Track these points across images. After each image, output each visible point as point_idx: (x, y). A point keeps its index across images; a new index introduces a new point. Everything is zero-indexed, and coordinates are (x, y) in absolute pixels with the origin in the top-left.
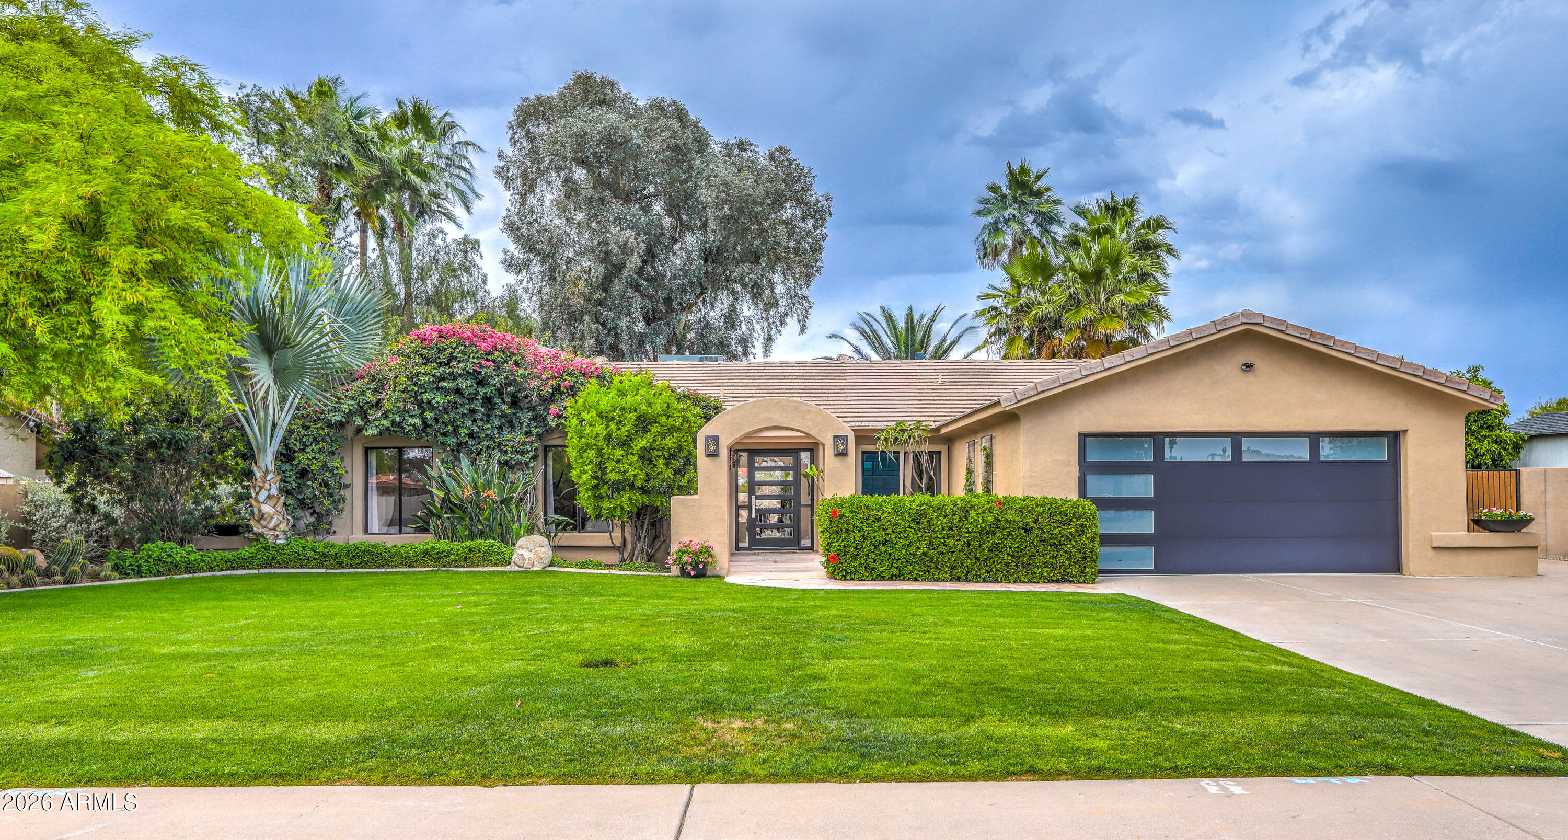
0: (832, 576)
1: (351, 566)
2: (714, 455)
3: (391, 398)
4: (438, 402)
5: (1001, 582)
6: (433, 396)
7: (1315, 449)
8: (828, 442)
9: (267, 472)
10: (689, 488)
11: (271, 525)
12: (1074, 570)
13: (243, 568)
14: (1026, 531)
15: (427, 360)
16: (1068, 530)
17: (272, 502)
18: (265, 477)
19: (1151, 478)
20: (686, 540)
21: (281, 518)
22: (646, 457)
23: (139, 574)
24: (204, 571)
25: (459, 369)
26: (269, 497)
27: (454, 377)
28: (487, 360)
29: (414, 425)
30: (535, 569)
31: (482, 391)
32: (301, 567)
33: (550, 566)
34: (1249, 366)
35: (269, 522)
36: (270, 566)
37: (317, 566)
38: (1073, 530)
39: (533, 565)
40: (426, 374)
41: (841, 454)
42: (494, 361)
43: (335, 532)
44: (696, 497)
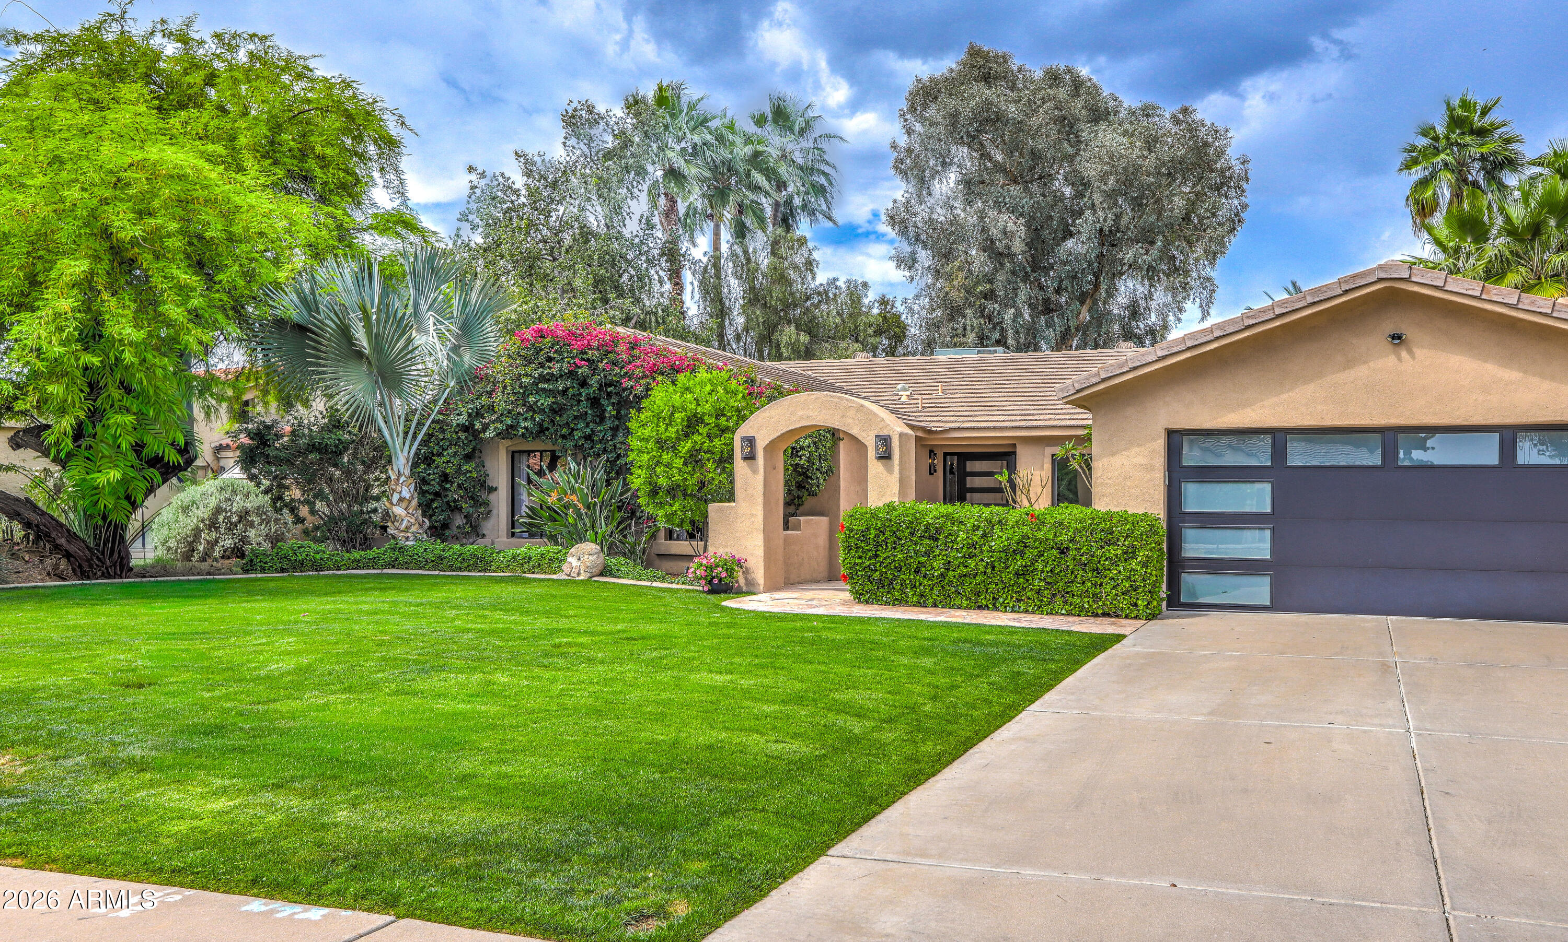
0: (860, 597)
1: (460, 569)
2: (750, 457)
3: (500, 401)
4: (542, 404)
5: (1033, 613)
6: (538, 398)
7: (1508, 450)
8: (870, 441)
9: (399, 474)
10: (730, 497)
11: (403, 527)
12: (1123, 602)
13: (368, 567)
14: (1062, 552)
15: (528, 361)
16: (1112, 551)
17: (404, 504)
18: (398, 480)
19: (1267, 487)
20: (721, 551)
21: (412, 521)
22: (694, 459)
23: (263, 570)
24: (331, 569)
25: (555, 368)
26: (401, 499)
27: (551, 378)
28: (583, 359)
29: (526, 428)
30: (581, 578)
31: (584, 392)
32: (420, 568)
33: (601, 575)
34: (1399, 337)
35: (401, 524)
36: (393, 567)
37: (433, 568)
38: (1119, 552)
39: (579, 574)
40: (527, 375)
41: (885, 457)
42: (588, 360)
43: (484, 536)
44: (733, 504)
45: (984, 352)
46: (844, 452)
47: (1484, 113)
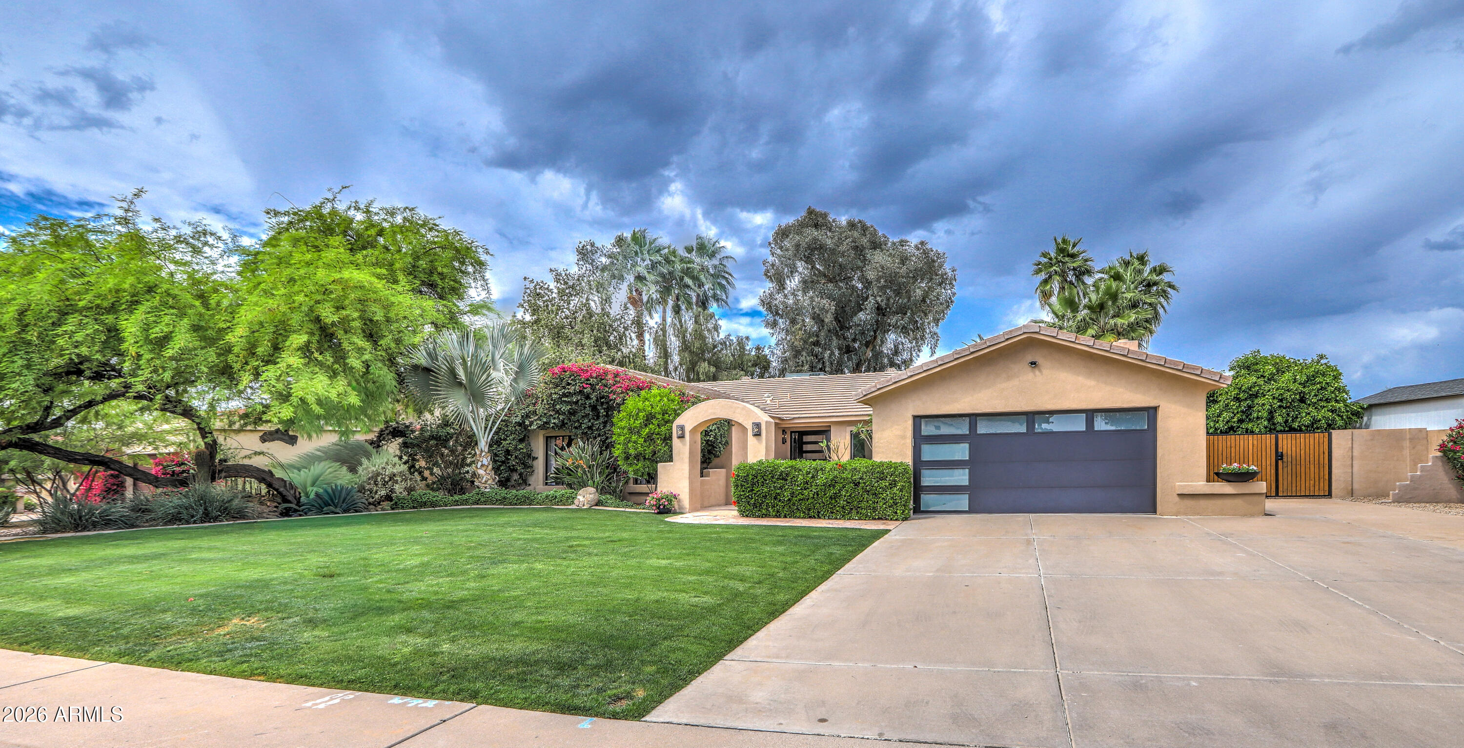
0: (743, 514)
1: (516, 504)
2: (681, 437)
3: (540, 408)
4: (564, 410)
5: (840, 519)
6: (562, 406)
7: (1090, 423)
8: (749, 427)
9: (482, 451)
10: (670, 459)
11: (483, 481)
12: (889, 512)
13: (463, 505)
14: (856, 485)
15: (556, 386)
16: (884, 484)
17: (484, 468)
18: (481, 454)
19: (967, 445)
20: (665, 490)
21: (489, 477)
22: (649, 438)
23: (403, 508)
24: (442, 506)
25: (572, 389)
26: (482, 465)
27: (569, 395)
28: (587, 384)
29: (554, 423)
30: (585, 507)
31: (588, 402)
32: (493, 504)
33: (596, 505)
34: (1033, 363)
36: (478, 504)
37: (500, 504)
38: (887, 484)
39: (584, 505)
40: (555, 393)
41: (758, 435)
42: (590, 384)
43: (530, 485)
44: (672, 463)
45: (813, 375)
46: (735, 433)
47: (1074, 246)
